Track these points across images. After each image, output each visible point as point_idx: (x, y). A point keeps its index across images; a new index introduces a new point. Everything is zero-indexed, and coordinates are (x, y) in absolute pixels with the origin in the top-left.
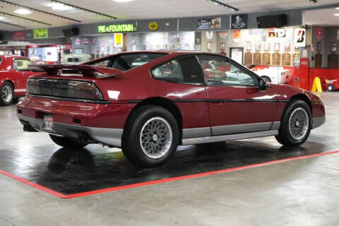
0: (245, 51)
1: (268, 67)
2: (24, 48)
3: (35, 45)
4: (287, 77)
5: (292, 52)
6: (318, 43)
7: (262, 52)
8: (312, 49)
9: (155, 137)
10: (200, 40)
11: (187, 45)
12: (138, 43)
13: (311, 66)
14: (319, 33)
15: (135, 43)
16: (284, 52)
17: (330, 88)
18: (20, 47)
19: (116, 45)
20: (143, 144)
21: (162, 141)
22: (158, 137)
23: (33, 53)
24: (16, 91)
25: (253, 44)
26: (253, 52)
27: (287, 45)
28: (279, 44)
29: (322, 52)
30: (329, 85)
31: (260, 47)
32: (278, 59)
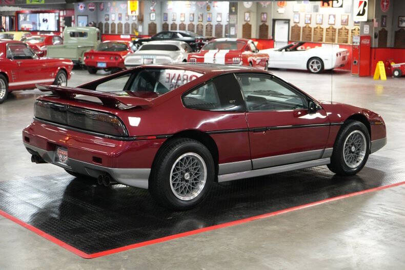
0: (292, 24)
1: (320, 45)
2: (14, 14)
3: (27, 11)
4: (344, 58)
5: (350, 27)
6: (384, 17)
7: (313, 26)
8: (376, 24)
9: (187, 176)
10: (236, 10)
11: (220, 14)
12: (158, 11)
13: (373, 46)
14: (385, 4)
15: (154, 10)
16: (340, 27)
17: (396, 73)
18: (8, 12)
19: (130, 14)
20: (173, 184)
21: (195, 179)
22: (191, 175)
23: (25, 19)
24: (10, 84)
25: (302, 15)
26: (302, 25)
27: (345, 18)
28: (334, 16)
29: (388, 28)
30: (396, 69)
31: (310, 20)
32: (333, 36)
